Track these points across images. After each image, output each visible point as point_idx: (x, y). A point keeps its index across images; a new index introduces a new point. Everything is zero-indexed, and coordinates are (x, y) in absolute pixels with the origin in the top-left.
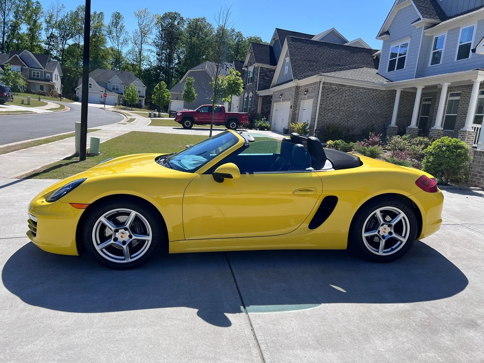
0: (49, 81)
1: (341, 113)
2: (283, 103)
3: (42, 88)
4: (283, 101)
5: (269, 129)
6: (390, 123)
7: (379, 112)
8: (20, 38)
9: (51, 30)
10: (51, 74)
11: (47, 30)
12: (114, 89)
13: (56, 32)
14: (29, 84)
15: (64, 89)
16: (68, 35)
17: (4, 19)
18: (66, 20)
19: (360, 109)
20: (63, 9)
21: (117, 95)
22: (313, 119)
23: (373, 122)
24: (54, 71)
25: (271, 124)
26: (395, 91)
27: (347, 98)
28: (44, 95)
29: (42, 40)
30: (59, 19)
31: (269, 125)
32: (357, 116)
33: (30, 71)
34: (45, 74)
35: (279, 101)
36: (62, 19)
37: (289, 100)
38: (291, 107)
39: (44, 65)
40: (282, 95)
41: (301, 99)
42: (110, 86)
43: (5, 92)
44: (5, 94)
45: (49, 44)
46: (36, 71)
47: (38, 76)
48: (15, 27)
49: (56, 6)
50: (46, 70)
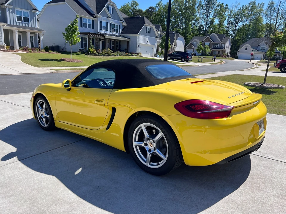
0: (222, 48)
3: (219, 53)
8: (213, 27)
9: (230, 20)
10: (225, 44)
11: (228, 19)
12: (262, 49)
13: (232, 20)
14: (212, 51)
15: (231, 53)
16: (239, 20)
17: (207, 18)
18: (239, 12)
20: (238, 6)
21: (263, 53)
24: (226, 42)
28: (219, 57)
29: (225, 26)
30: (236, 12)
33: (214, 44)
34: (221, 45)
36: (237, 12)
39: (221, 40)
42: (259, 48)
43: (188, 56)
44: (188, 57)
45: (228, 28)
46: (217, 44)
47: (217, 46)
48: (212, 21)
49: (235, 5)
50: (222, 43)
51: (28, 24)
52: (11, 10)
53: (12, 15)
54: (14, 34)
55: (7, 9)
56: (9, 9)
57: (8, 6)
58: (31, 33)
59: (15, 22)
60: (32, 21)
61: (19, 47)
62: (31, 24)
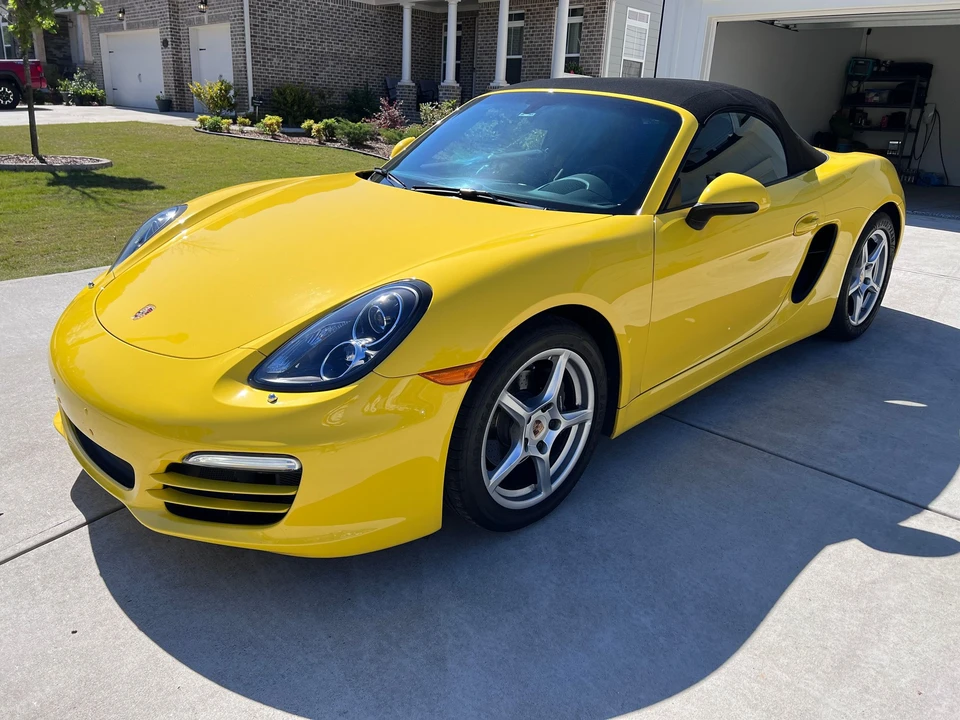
1: (299, 57)
2: (131, 32)
4: (130, 27)
5: (102, 102)
6: (400, 77)
7: (371, 55)
19: (335, 48)
22: (240, 72)
23: (364, 76)
25: (101, 86)
26: (400, 9)
27: (305, 22)
31: (100, 93)
32: (331, 63)
35: (120, 28)
37: (154, 24)
38: (165, 43)
40: (123, 12)
41: (190, 23)
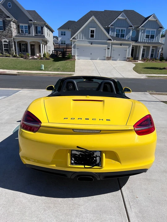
51: (153, 40)
52: (142, 31)
53: (142, 34)
54: (140, 48)
55: (140, 30)
56: (142, 30)
57: (141, 28)
58: (153, 47)
59: (144, 39)
60: (157, 37)
61: (142, 58)
62: (155, 40)
